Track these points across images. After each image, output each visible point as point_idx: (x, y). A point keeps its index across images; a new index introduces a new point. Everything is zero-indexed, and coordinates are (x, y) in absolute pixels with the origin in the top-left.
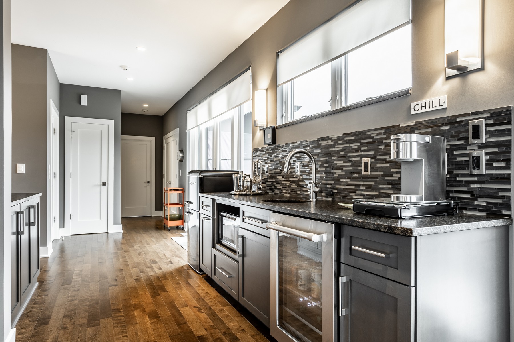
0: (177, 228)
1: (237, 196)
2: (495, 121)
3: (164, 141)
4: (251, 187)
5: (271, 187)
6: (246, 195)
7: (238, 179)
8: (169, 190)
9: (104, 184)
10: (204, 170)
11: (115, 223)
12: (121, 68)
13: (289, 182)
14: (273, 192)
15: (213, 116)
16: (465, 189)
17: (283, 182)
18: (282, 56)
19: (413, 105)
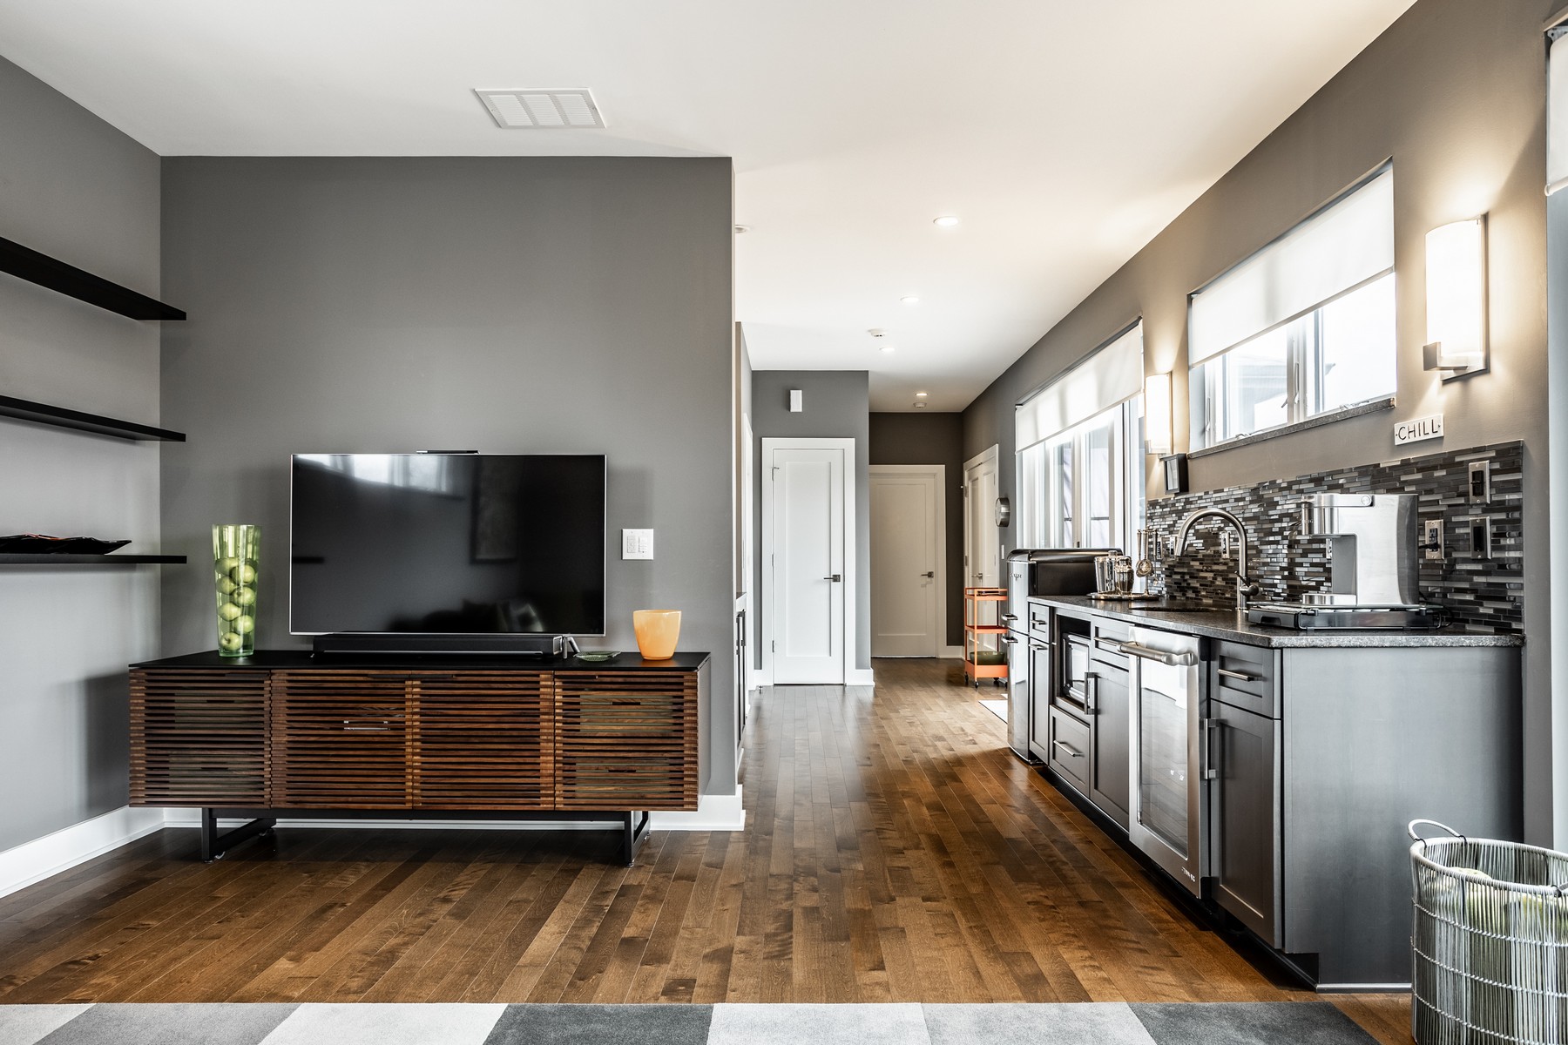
0: (997, 683)
1: (1102, 602)
2: (1503, 464)
3: (966, 474)
4: (1130, 584)
5: (1180, 584)
6: (1120, 600)
7: (1106, 568)
8: (976, 593)
9: (836, 578)
10: (1041, 548)
11: (859, 666)
12: (870, 333)
13: (1212, 575)
14: (1184, 595)
15: (1071, 422)
16: (1466, 585)
17: (1202, 574)
18: (1198, 301)
19: (1397, 426)
